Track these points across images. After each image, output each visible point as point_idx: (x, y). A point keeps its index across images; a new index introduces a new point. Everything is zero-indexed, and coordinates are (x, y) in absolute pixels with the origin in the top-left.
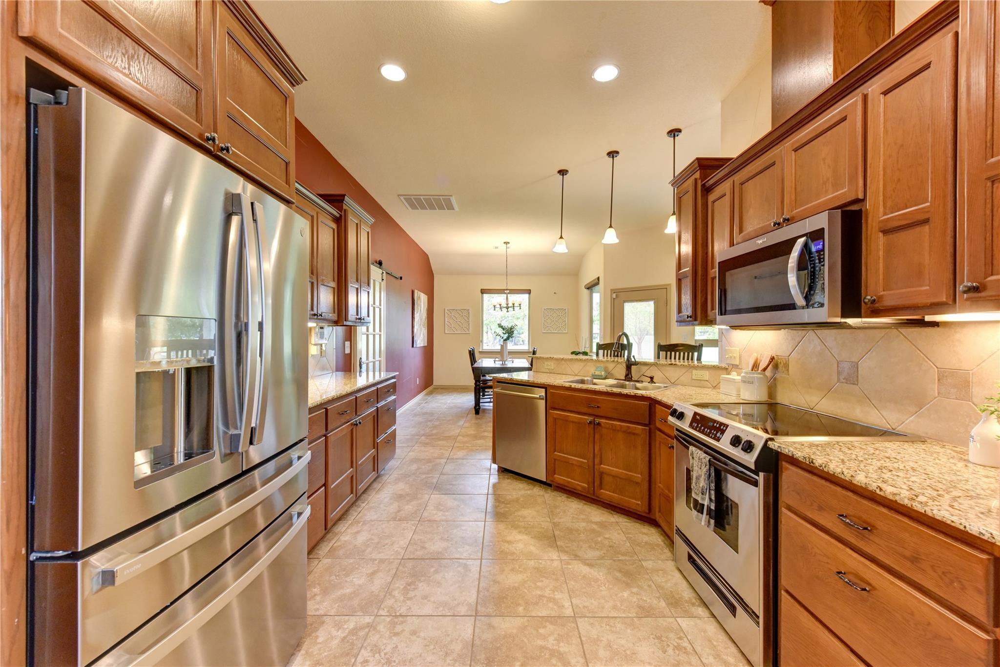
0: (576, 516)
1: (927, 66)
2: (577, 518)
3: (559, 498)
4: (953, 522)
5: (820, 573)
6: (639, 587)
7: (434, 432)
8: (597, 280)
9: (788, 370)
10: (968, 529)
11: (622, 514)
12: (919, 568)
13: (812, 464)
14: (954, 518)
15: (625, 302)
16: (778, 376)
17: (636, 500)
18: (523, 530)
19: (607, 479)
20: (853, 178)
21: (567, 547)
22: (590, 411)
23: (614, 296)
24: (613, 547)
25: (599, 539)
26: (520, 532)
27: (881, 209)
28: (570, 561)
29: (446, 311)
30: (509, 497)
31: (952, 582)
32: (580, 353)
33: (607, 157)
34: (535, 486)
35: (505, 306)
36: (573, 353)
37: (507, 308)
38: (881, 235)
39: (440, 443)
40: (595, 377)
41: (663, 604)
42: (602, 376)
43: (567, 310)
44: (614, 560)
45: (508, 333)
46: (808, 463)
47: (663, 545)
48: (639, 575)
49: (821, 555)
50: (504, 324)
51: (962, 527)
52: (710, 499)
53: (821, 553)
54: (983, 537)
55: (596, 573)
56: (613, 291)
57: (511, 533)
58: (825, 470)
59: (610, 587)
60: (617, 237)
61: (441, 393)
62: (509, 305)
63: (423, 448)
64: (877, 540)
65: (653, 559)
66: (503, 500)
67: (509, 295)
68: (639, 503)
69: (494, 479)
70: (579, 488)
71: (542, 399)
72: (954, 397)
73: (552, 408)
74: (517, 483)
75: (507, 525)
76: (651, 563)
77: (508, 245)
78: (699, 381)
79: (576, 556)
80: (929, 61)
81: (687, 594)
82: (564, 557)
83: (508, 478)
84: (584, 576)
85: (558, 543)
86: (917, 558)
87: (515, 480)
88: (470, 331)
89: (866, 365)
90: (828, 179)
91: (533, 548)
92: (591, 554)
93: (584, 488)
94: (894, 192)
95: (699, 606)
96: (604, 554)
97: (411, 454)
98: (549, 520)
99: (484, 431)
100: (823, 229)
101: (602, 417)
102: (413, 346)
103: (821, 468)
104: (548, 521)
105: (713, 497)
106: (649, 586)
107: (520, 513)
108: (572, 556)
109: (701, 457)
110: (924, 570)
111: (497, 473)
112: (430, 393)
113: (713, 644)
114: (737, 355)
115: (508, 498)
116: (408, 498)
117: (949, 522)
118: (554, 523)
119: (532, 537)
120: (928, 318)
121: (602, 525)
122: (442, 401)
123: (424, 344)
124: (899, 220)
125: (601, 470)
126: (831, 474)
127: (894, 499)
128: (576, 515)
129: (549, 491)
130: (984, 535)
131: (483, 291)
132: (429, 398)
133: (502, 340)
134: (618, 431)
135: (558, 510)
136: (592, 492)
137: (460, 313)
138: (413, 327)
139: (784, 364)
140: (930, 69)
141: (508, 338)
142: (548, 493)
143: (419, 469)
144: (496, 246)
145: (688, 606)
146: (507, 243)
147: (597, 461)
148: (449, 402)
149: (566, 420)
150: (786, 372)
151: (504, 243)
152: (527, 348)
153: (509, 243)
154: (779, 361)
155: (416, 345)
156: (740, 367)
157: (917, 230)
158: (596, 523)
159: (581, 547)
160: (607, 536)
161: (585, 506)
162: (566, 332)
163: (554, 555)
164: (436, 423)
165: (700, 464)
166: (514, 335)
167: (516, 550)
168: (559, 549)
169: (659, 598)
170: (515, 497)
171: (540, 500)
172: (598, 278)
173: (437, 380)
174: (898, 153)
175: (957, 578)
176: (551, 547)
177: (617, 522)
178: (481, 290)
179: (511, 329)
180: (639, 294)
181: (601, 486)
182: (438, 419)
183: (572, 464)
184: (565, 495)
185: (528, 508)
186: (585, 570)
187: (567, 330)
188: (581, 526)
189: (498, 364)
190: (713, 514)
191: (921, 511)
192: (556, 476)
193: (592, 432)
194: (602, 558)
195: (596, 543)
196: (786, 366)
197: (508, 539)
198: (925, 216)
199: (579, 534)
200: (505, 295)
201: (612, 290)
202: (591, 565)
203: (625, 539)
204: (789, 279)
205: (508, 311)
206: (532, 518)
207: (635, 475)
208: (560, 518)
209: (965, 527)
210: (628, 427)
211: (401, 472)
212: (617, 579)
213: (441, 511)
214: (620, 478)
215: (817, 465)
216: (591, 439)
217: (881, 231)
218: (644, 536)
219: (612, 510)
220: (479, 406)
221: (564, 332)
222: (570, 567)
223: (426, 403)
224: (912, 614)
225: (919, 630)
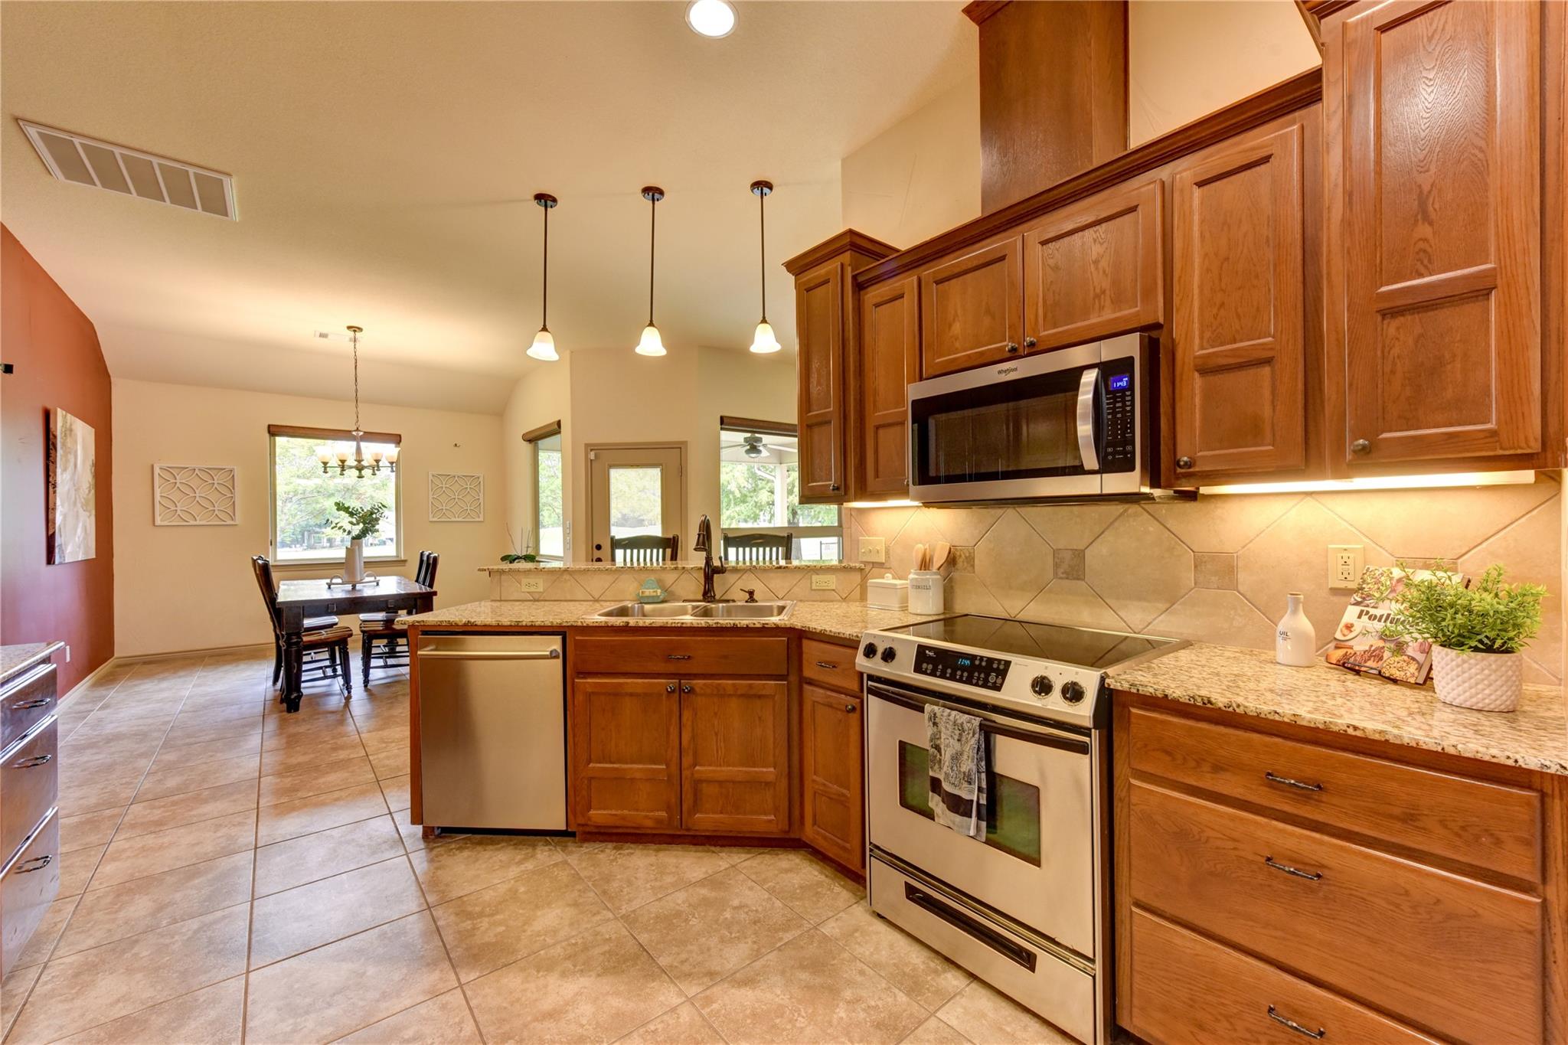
0: (658, 884)
1: (1266, 159)
2: (661, 887)
3: (601, 856)
4: (1494, 757)
5: (1218, 866)
6: (850, 983)
7: (172, 782)
8: (556, 426)
9: (973, 566)
10: (1521, 763)
11: (730, 846)
12: (1417, 827)
13: (1209, 705)
14: (1494, 752)
15: (612, 466)
16: (956, 575)
17: (765, 814)
18: (569, 965)
19: (708, 790)
20: (1148, 294)
21: (682, 962)
22: (671, 668)
23: (592, 456)
24: (759, 921)
25: (728, 915)
26: (564, 974)
27: (1197, 341)
28: (708, 992)
29: (157, 471)
30: (488, 896)
31: (1477, 838)
32: (518, 558)
33: (641, 195)
34: (534, 846)
35: (355, 463)
36: (504, 559)
37: (360, 469)
38: (1196, 375)
39: (211, 808)
40: (643, 601)
41: (902, 998)
42: (658, 597)
43: (481, 479)
44: (779, 949)
45: (364, 523)
46: (1201, 704)
47: (827, 880)
48: (834, 959)
49: (1222, 839)
50: (353, 503)
51: (1510, 762)
52: (980, 789)
53: (1221, 836)
54: (1549, 771)
55: (769, 995)
56: (590, 447)
57: (546, 986)
58: (1238, 710)
59: (810, 1011)
60: (664, 346)
61: (149, 675)
62: (364, 463)
63: (150, 840)
64: (1335, 800)
65: (831, 914)
66: (478, 909)
67: (363, 445)
68: (773, 817)
69: (420, 859)
70: (649, 823)
71: (557, 657)
72: (1216, 586)
73: (579, 673)
74: (487, 854)
75: (523, 970)
76: (834, 924)
77: (358, 334)
78: (821, 593)
79: (711, 974)
80: (1270, 153)
81: (917, 957)
82: (693, 990)
83: (460, 849)
84: (754, 1015)
85: (663, 961)
86: (1412, 815)
87: (479, 848)
88: (238, 520)
89: (1097, 555)
90: (1104, 292)
91: (616, 1003)
92: (735, 956)
93: (659, 821)
94: (1216, 319)
95: (945, 971)
96: (755, 942)
97: (108, 868)
98: (611, 915)
99: (335, 749)
100: (1132, 359)
101: (696, 676)
102: (50, 559)
103: (1231, 709)
104: (609, 920)
105: (984, 785)
106: (862, 973)
107: (538, 925)
108: (705, 980)
109: (959, 722)
110: (1425, 829)
111: (422, 845)
112: (109, 680)
113: (1008, 1033)
114: (882, 548)
115: (487, 898)
116: (157, 1021)
117: (1487, 758)
118: (625, 918)
119: (599, 975)
120: (1203, 490)
121: (710, 881)
122: (166, 694)
123: (86, 553)
124: (1226, 356)
125: (696, 776)
126: (1252, 717)
127: (1383, 739)
128: (656, 879)
129: (571, 847)
130: (1548, 768)
131: (274, 431)
132: (112, 693)
133: (349, 538)
134: (730, 695)
135: (615, 884)
136: (677, 823)
137: (204, 476)
138: (49, 509)
139: (966, 557)
140: (1268, 164)
141: (363, 533)
142: (571, 853)
143: (160, 908)
144: (324, 331)
145: (933, 979)
146: (355, 329)
147: (687, 760)
148: (187, 693)
149: (616, 694)
150: (970, 569)
151: (349, 328)
152: (395, 554)
153: (360, 329)
154: (958, 554)
155: (63, 556)
156: (887, 565)
157: (1252, 371)
158: (701, 883)
159: (709, 949)
160: (736, 903)
161: (661, 854)
162: (481, 519)
163: (668, 995)
164: (171, 757)
165: (957, 732)
166: (377, 527)
167: (582, 1026)
168: (672, 975)
169: (888, 989)
170: (503, 888)
171: (563, 875)
172: (559, 423)
173: (126, 642)
174: (1221, 268)
175: (1486, 830)
176: (652, 977)
177: (733, 866)
178: (269, 426)
179: (372, 513)
180: (635, 455)
181: (696, 807)
182: (167, 745)
183: (633, 780)
184: (610, 845)
185: (549, 904)
186: (746, 997)
187: (481, 516)
188: (680, 902)
189: (340, 592)
190: (984, 811)
191: (1435, 750)
192: (592, 812)
193: (675, 708)
194: (757, 955)
195: (728, 926)
196: (971, 559)
197: (547, 1005)
198: (1269, 354)
199: (687, 920)
200: (354, 444)
201: (587, 445)
202: (749, 982)
203: (767, 896)
204: (1080, 428)
205: (361, 477)
206: (571, 924)
207: (765, 770)
208: (630, 900)
209: (1516, 761)
210: (750, 685)
211: (91, 942)
212: (808, 987)
213: (307, 1013)
214: (734, 782)
215: (1221, 705)
216: (675, 719)
217: (1197, 371)
218: (790, 875)
219: (711, 845)
220: (298, 689)
221: (477, 519)
222: (715, 1006)
223: (101, 708)
224: (1407, 893)
225: (1419, 914)
